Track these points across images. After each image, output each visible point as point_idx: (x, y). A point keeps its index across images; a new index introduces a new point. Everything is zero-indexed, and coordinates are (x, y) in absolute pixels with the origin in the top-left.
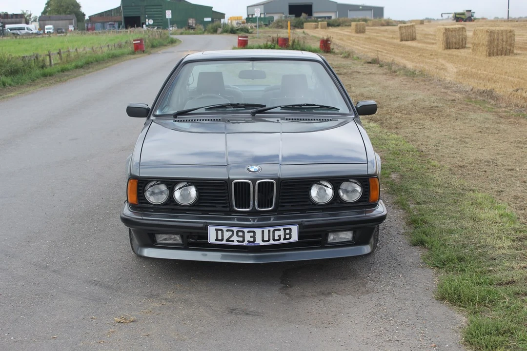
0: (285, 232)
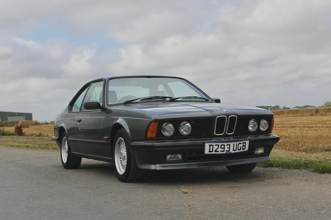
0: (243, 144)
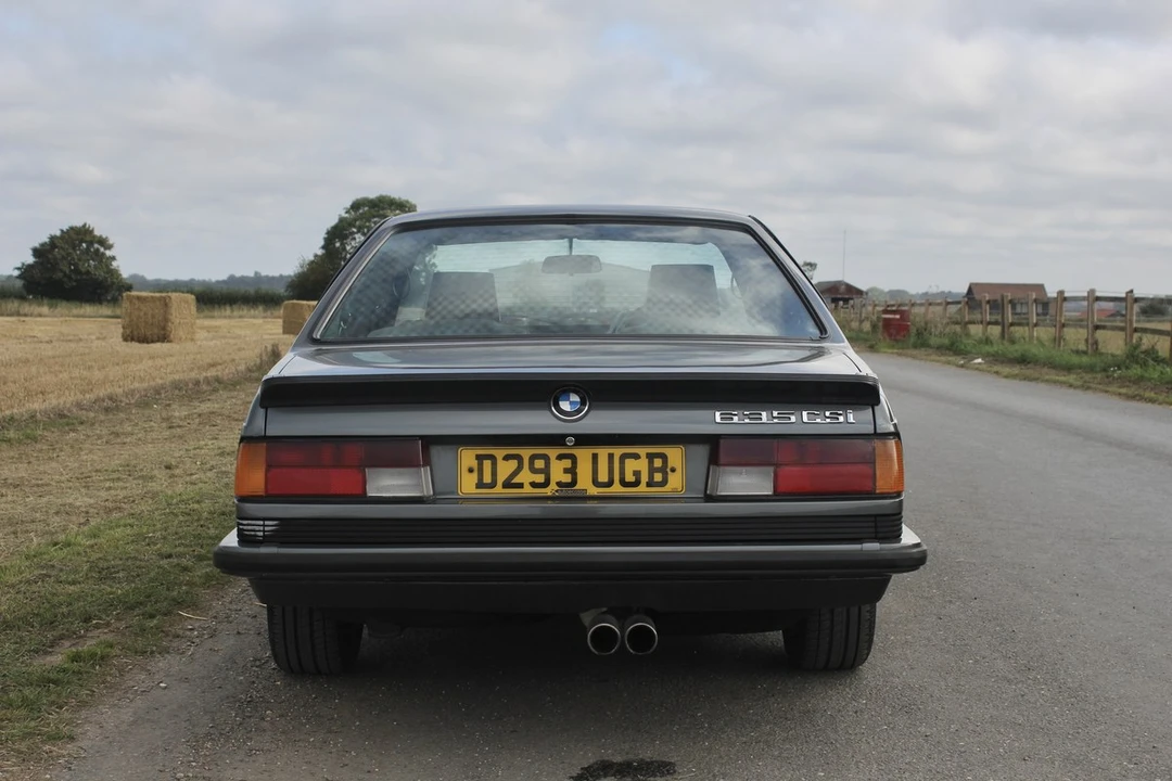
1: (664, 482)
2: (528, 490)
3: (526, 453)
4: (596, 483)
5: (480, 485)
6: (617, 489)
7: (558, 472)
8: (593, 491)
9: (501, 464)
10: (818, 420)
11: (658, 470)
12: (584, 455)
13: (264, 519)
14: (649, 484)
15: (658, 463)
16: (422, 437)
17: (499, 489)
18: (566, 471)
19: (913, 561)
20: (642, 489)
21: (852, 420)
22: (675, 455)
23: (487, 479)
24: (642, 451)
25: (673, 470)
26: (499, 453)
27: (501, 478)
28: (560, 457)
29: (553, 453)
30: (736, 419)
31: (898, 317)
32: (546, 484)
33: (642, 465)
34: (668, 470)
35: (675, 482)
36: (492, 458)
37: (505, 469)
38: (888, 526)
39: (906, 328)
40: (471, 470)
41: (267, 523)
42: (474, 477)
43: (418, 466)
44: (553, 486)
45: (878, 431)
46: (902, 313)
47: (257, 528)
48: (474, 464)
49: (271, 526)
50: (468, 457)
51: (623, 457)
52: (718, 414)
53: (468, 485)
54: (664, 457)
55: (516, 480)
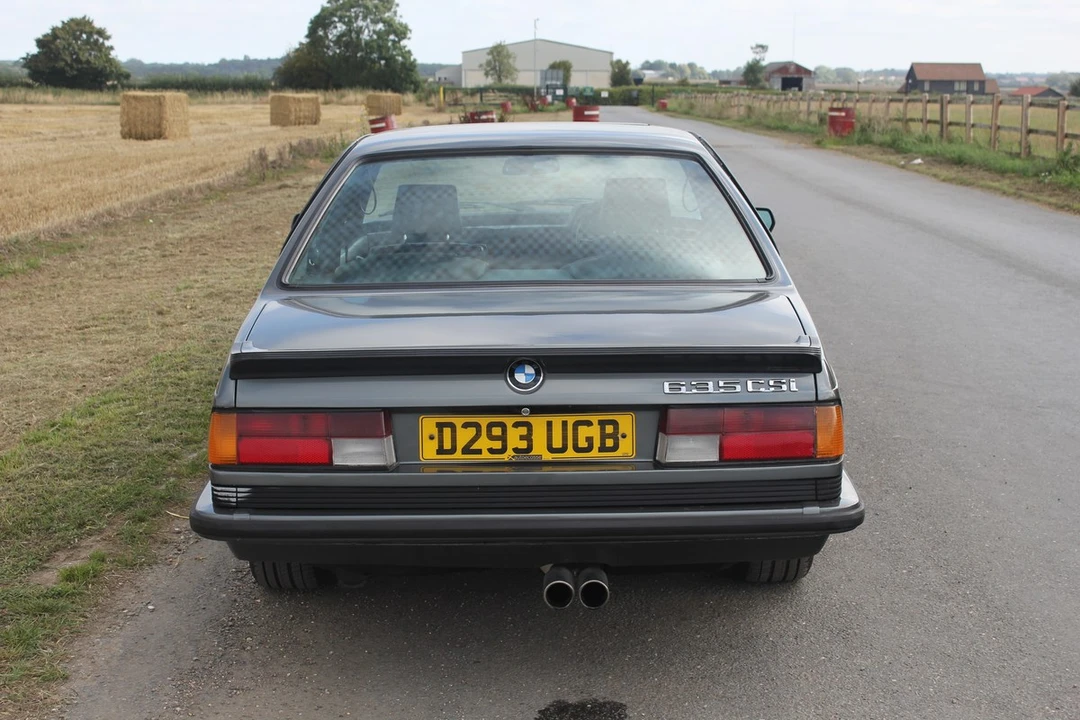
1: (615, 448)
2: (486, 456)
3: (484, 421)
4: (551, 449)
5: (441, 451)
6: (570, 454)
7: (514, 439)
8: (548, 456)
9: (460, 431)
10: (762, 390)
11: (610, 436)
12: (539, 423)
13: (237, 487)
14: (601, 450)
15: (609, 429)
16: (384, 409)
17: (458, 455)
18: (522, 438)
19: (851, 521)
20: (595, 454)
21: (795, 387)
22: (626, 422)
23: (447, 445)
24: (595, 418)
25: (624, 436)
26: (458, 421)
27: (461, 444)
28: (516, 425)
29: (509, 421)
30: (683, 388)
31: (843, 114)
32: (503, 450)
33: (594, 431)
34: (619, 436)
35: (626, 448)
36: (452, 426)
37: (464, 436)
38: (827, 490)
39: (851, 125)
40: (432, 438)
41: (239, 489)
42: (435, 444)
43: (382, 437)
44: (510, 452)
45: (820, 398)
46: (847, 110)
47: (230, 494)
48: (435, 431)
49: (243, 492)
50: (428, 425)
51: (577, 424)
52: (666, 385)
53: (429, 451)
54: (615, 423)
55: (475, 447)
